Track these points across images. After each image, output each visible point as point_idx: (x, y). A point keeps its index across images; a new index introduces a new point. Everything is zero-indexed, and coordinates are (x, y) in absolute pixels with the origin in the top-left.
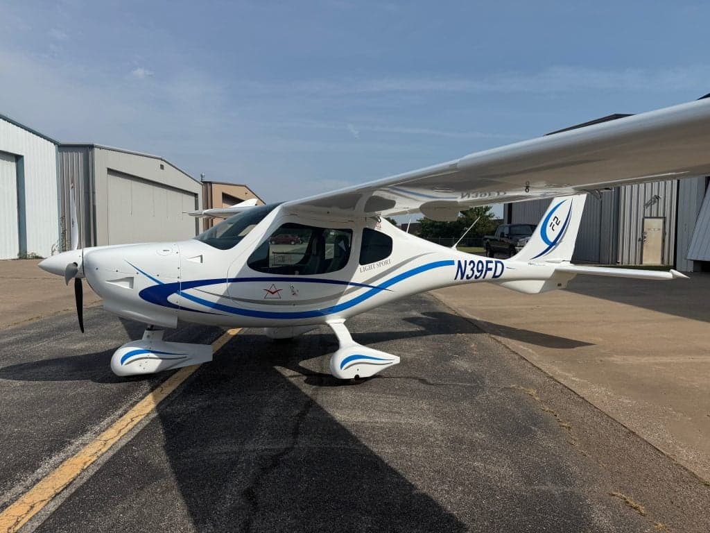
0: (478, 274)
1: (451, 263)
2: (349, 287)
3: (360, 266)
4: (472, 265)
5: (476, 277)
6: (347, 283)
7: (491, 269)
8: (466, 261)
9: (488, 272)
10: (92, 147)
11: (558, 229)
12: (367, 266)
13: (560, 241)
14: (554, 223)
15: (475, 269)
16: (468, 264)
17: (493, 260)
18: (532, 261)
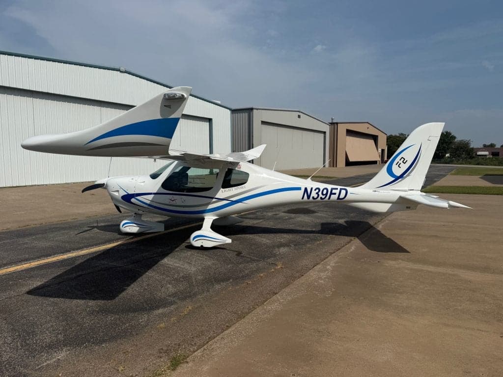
0: (323, 197)
1: (299, 189)
2: (214, 200)
3: (222, 189)
4: (317, 190)
5: (321, 198)
6: (213, 198)
7: (335, 194)
8: (312, 189)
9: (332, 196)
10: (252, 109)
11: (404, 167)
12: (227, 189)
13: (408, 175)
14: (401, 162)
15: (320, 193)
16: (313, 189)
17: (339, 187)
18: (377, 190)
